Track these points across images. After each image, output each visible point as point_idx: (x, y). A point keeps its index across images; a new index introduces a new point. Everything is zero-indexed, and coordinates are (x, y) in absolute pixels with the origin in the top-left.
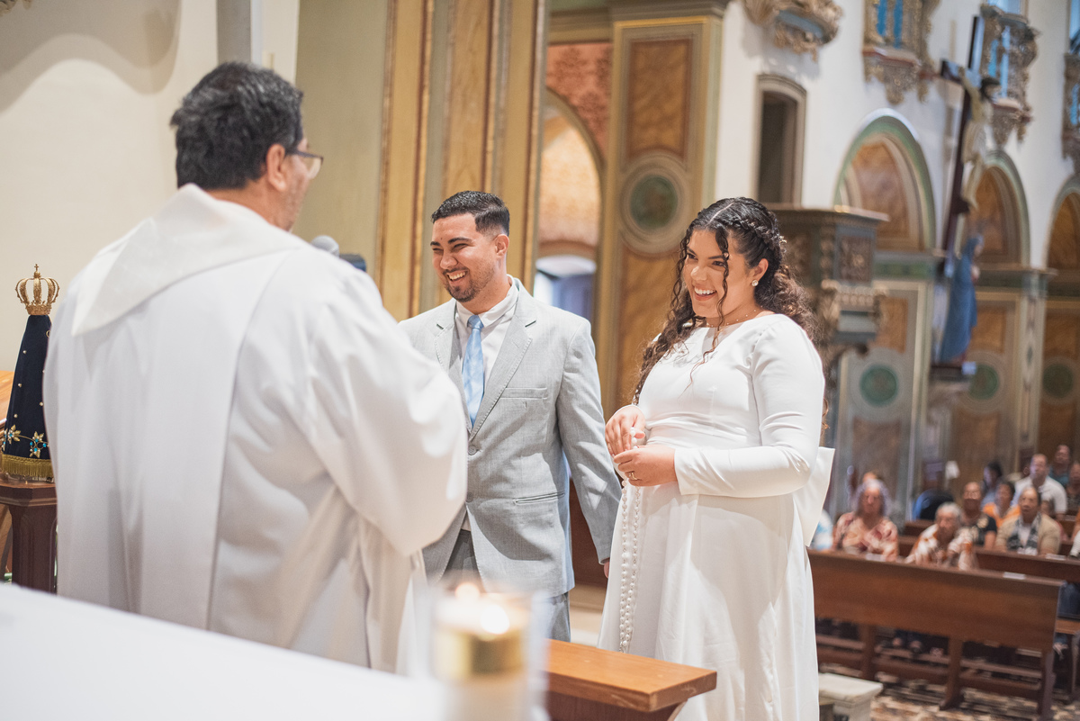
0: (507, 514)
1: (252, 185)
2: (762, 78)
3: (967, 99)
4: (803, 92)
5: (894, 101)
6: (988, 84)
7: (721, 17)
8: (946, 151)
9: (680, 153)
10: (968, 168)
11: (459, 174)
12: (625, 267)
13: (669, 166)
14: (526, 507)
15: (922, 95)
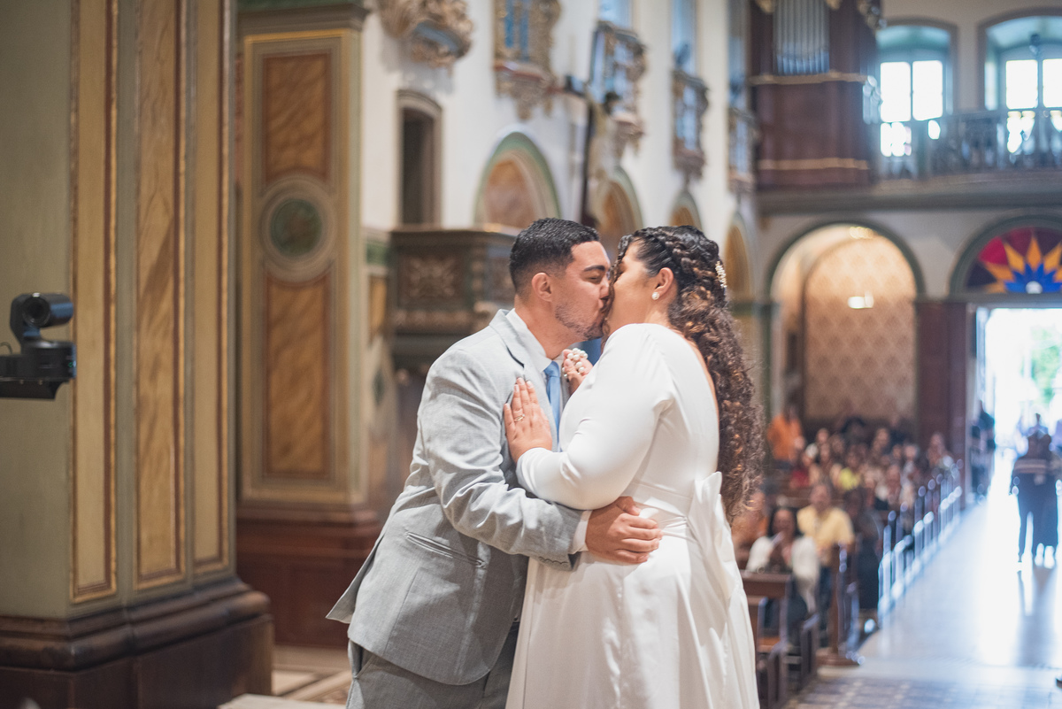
2: (401, 93)
3: (591, 114)
4: (439, 108)
5: (524, 116)
6: (611, 98)
7: (360, 30)
8: (571, 167)
9: (322, 174)
10: (593, 184)
11: (152, 198)
12: (268, 298)
13: (311, 189)
15: (548, 110)
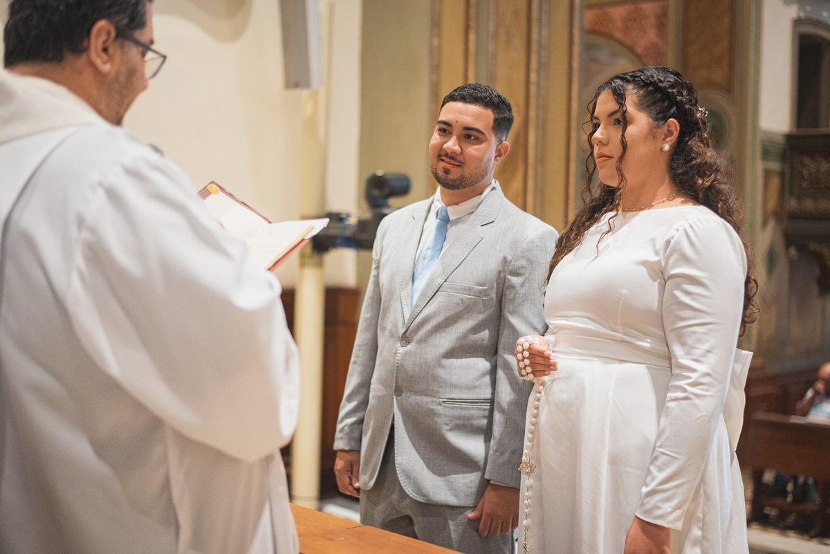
0: (432, 413)
1: (70, 59)
2: (797, 22)
9: (728, 88)
13: (719, 100)
14: (453, 408)
